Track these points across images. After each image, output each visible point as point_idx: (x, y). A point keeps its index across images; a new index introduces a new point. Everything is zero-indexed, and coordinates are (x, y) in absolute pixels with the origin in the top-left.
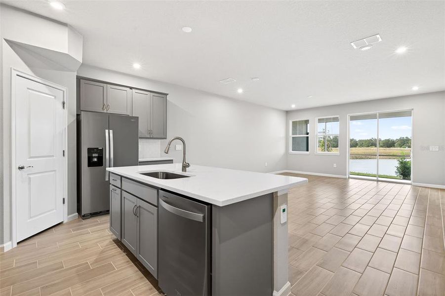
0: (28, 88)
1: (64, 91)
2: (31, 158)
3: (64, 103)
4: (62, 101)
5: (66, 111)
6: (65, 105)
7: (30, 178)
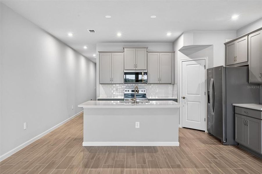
0: (187, 65)
1: (205, 59)
2: (188, 94)
4: (204, 65)
5: (206, 69)
7: (187, 103)
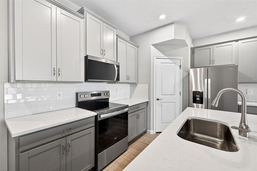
0: (161, 63)
1: (180, 59)
2: (162, 95)
3: (180, 66)
4: (180, 65)
5: (182, 70)
6: (181, 67)
7: (162, 104)
